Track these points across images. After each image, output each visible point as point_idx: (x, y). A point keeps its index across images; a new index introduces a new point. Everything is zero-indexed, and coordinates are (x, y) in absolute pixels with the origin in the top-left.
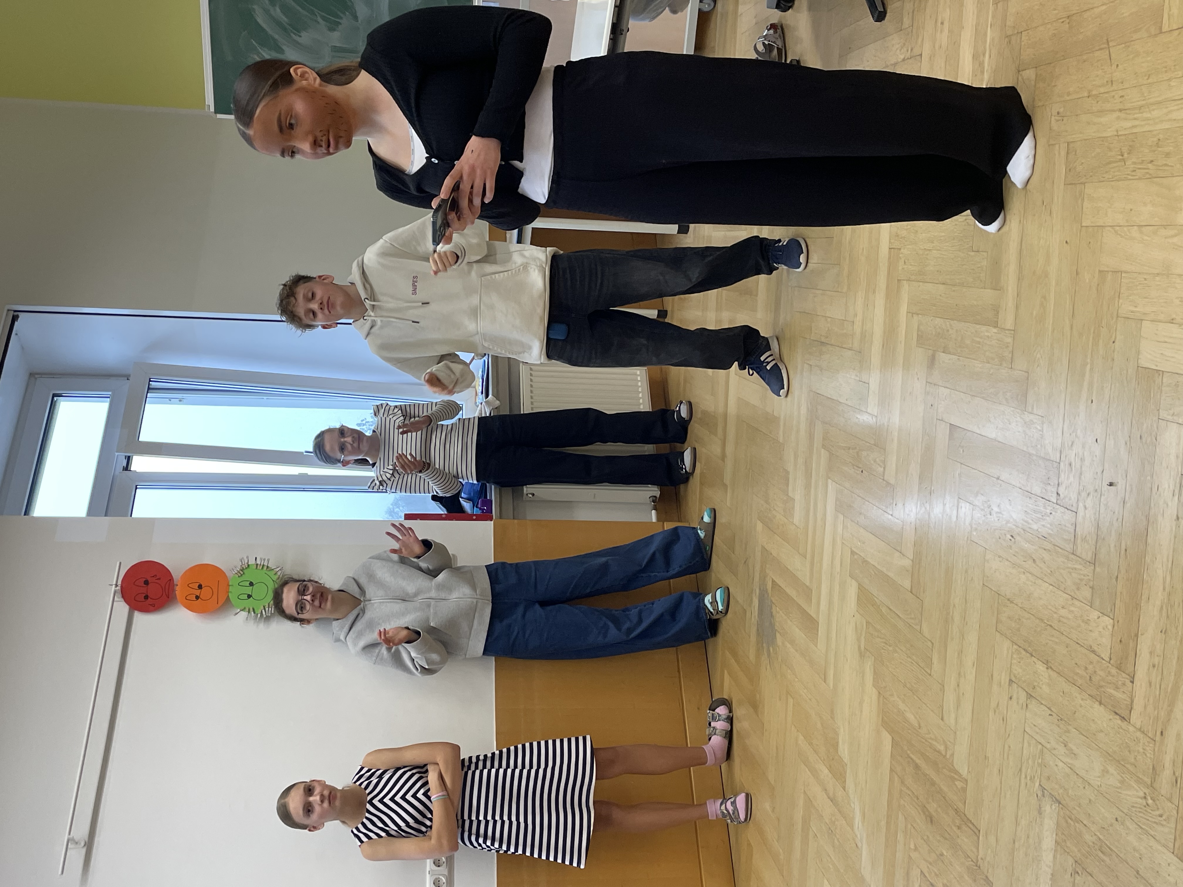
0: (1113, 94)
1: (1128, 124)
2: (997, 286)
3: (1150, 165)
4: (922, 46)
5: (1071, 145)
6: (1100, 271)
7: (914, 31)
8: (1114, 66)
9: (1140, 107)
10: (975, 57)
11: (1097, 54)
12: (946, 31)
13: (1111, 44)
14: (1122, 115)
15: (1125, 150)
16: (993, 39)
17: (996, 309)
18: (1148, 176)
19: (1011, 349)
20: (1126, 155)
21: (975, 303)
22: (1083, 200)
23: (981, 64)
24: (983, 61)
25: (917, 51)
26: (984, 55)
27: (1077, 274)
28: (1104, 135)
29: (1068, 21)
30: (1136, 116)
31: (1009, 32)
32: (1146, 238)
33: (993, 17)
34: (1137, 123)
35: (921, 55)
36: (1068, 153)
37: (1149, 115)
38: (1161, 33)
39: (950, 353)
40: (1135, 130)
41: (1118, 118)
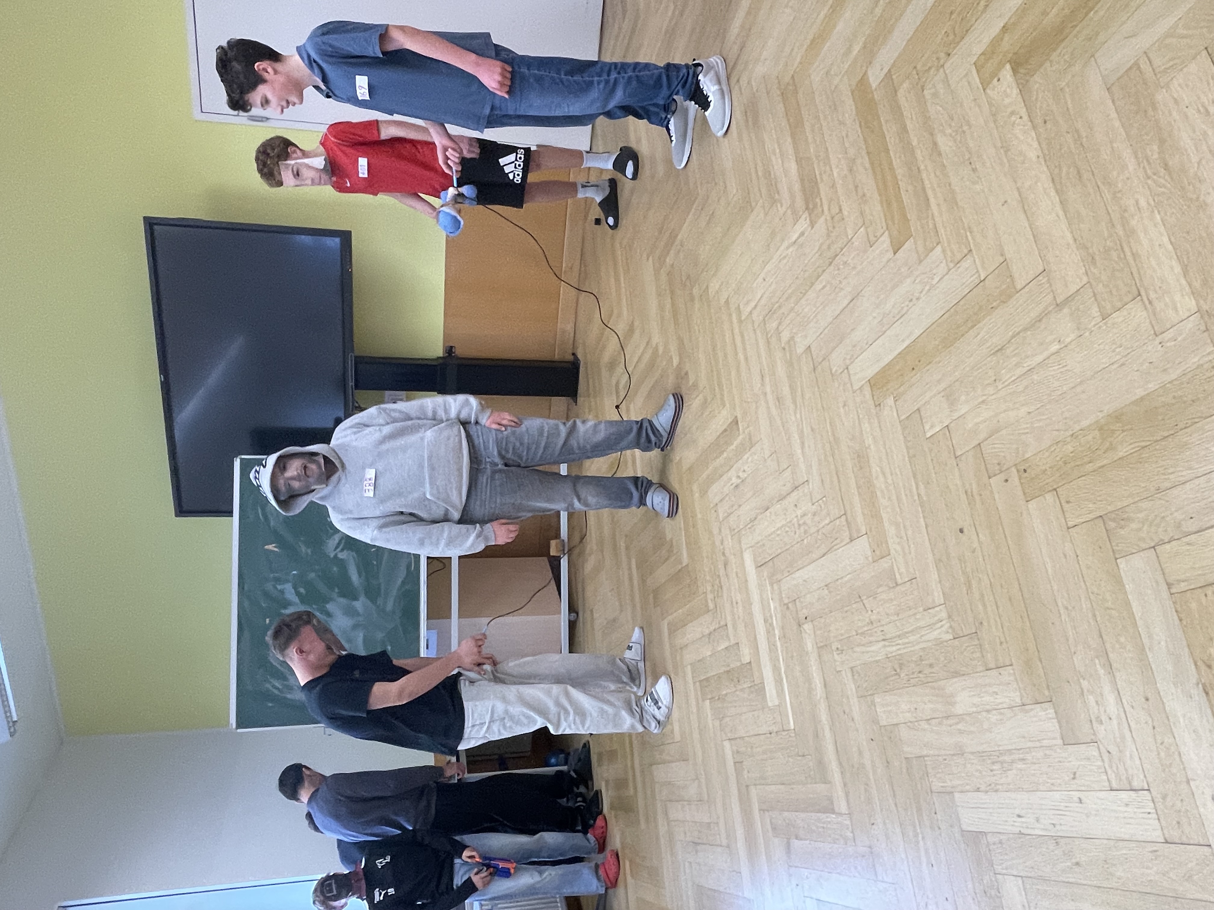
0: (875, 630)
1: (894, 648)
2: (825, 781)
3: (920, 675)
4: (725, 619)
5: (854, 670)
6: (906, 758)
7: (718, 611)
8: (870, 612)
9: (899, 636)
10: (766, 621)
11: (854, 606)
12: (740, 608)
13: (862, 598)
14: (886, 643)
15: (897, 667)
16: (775, 608)
17: (830, 799)
18: (920, 683)
19: (850, 829)
20: (898, 670)
21: (812, 796)
22: (875, 706)
23: (771, 625)
24: (772, 623)
25: (722, 623)
26: (772, 619)
27: (888, 762)
28: (877, 658)
29: (826, 588)
30: (897, 642)
31: (786, 601)
32: (935, 728)
33: (772, 594)
34: (899, 647)
35: (726, 625)
36: (853, 676)
37: (907, 641)
38: (897, 585)
39: (801, 839)
40: (899, 652)
41: (885, 646)
